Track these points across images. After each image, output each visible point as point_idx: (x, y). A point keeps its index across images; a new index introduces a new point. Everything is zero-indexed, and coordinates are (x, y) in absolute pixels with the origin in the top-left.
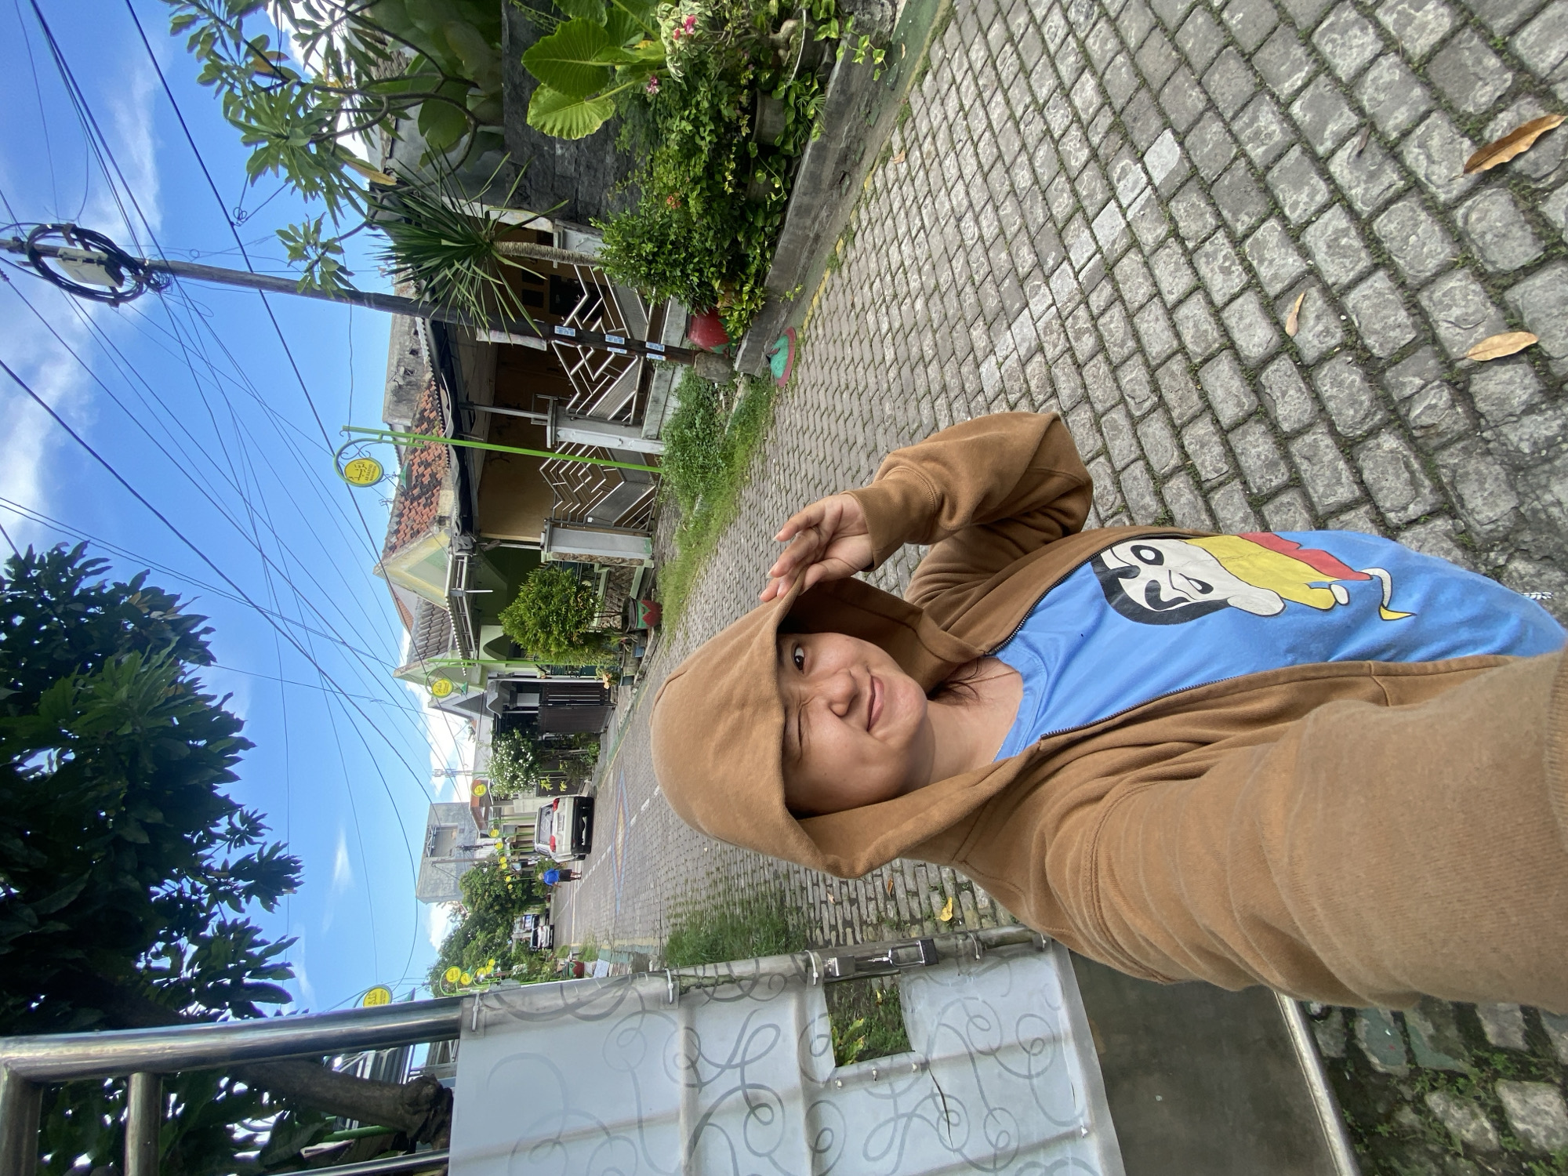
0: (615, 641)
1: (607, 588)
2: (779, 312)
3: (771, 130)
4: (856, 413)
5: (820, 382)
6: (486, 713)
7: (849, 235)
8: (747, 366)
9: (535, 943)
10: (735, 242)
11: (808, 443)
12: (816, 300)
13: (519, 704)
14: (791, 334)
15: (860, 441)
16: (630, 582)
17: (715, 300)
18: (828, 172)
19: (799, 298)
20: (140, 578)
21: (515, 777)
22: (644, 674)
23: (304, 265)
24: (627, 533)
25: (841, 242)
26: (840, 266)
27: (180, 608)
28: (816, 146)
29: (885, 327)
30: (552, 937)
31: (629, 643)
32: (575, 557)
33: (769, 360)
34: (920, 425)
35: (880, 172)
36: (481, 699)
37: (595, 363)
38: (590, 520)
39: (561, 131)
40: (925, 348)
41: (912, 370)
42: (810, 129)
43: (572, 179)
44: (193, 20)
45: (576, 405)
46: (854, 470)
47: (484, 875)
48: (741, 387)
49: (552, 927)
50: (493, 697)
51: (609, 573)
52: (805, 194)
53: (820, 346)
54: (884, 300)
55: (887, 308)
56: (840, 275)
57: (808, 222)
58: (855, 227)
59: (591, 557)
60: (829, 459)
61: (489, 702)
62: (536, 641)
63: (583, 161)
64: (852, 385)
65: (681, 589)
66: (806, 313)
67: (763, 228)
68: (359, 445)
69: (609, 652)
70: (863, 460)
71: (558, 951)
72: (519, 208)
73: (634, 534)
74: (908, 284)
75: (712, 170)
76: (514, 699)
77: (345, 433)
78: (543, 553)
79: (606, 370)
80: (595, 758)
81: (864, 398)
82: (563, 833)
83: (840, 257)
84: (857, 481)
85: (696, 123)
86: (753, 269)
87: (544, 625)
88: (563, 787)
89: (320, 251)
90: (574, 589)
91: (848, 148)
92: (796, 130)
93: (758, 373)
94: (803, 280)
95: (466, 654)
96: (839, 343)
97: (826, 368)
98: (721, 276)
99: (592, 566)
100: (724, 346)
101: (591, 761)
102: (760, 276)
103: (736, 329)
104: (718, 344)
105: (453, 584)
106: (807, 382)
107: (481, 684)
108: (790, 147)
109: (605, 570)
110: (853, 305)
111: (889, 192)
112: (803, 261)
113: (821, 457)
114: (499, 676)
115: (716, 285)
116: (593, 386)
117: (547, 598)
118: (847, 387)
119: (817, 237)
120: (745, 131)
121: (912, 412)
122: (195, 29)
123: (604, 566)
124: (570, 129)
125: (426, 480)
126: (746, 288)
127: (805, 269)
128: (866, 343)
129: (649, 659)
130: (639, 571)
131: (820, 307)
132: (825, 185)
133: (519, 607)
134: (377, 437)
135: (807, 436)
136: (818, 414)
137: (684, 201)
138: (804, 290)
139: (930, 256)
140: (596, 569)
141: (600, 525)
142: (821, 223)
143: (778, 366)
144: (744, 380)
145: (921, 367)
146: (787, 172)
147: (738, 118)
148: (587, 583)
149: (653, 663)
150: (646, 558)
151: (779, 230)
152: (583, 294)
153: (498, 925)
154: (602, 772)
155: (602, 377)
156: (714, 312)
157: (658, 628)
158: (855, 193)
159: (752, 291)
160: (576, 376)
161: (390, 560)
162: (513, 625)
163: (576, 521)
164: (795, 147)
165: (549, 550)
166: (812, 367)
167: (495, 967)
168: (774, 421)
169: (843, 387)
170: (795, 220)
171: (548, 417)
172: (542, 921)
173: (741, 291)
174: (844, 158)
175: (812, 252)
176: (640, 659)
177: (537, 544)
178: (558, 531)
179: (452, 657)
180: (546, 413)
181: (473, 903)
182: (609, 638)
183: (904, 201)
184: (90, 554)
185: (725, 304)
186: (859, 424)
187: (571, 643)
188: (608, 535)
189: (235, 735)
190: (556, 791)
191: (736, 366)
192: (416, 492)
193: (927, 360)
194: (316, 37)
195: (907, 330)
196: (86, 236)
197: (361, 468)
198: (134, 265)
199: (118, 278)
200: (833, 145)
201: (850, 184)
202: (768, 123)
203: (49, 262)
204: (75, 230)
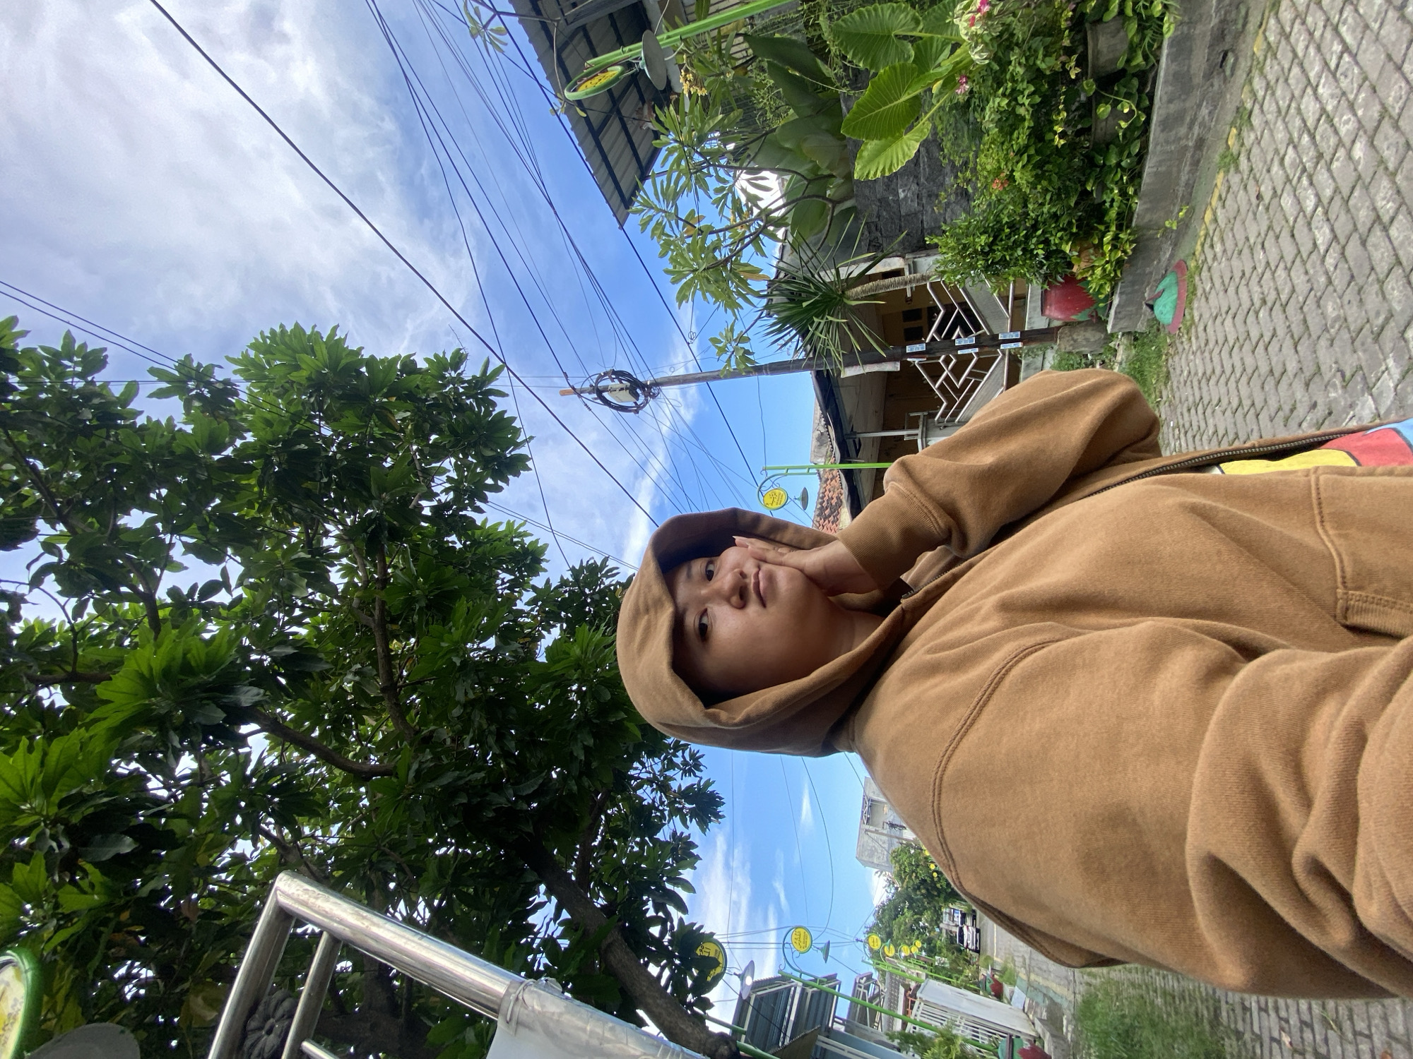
2: (1159, 249)
3: (1111, 56)
4: (1281, 332)
5: (1224, 309)
7: (1243, 117)
8: (1124, 324)
9: (962, 941)
10: (1085, 194)
11: (1214, 391)
12: (1208, 216)
14: (1181, 267)
15: (1292, 366)
17: (1070, 265)
18: (1199, 61)
19: (1185, 225)
25: (1234, 131)
26: (1235, 160)
28: (1175, 42)
29: (1310, 204)
30: (979, 941)
33: (1151, 307)
34: (1390, 316)
35: (1272, 21)
37: (958, 371)
39: (883, 170)
40: (1380, 204)
41: (1364, 243)
42: (1161, 27)
43: (916, 213)
44: (651, 218)
45: (944, 415)
46: (1287, 408)
47: (911, 856)
48: (1121, 351)
49: (978, 931)
52: (1170, 101)
53: (1220, 267)
54: (1304, 170)
55: (1310, 178)
56: (1237, 170)
57: (1183, 130)
58: (1249, 105)
60: (1246, 403)
64: (1271, 298)
66: (1196, 236)
67: (1118, 165)
68: (774, 480)
70: (1299, 393)
71: (982, 958)
74: (1336, 132)
75: (1038, 135)
79: (971, 374)
81: (1291, 309)
83: (1234, 150)
84: (1293, 424)
86: (1113, 214)
89: (734, 344)
91: (1223, 21)
92: (1143, 39)
93: (1141, 327)
94: (1188, 198)
96: (1246, 251)
97: (1231, 290)
98: (1075, 238)
100: (1087, 311)
102: (1124, 219)
103: (1101, 286)
104: (1082, 309)
106: (1206, 316)
108: (1139, 60)
110: (1259, 197)
111: (1288, 37)
112: (1184, 177)
113: (1235, 403)
115: (1067, 248)
116: (959, 392)
118: (1264, 302)
119: (1200, 143)
120: (1074, 73)
121: (1372, 300)
122: (653, 224)
125: (834, 502)
126: (1108, 238)
127: (1190, 186)
128: (1285, 235)
131: (1215, 220)
132: (1198, 80)
134: (784, 472)
135: (1212, 382)
136: (1226, 349)
137: (1011, 178)
138: (1191, 212)
139: (1366, 79)
142: (1202, 125)
143: (1165, 310)
144: (1125, 340)
145: (1377, 231)
147: (1064, 64)
151: (1141, 157)
152: (939, 312)
153: (925, 909)
155: (967, 382)
156: (1070, 280)
158: (1244, 64)
159: (1116, 238)
160: (942, 388)
164: (1146, 58)
166: (1212, 297)
167: (920, 950)
168: (1168, 377)
169: (1257, 303)
170: (1162, 137)
171: (919, 431)
172: (969, 921)
173: (1101, 244)
174: (1220, 35)
175: (1196, 163)
180: (917, 427)
181: (902, 880)
183: (1311, 34)
184: (610, 564)
185: (1083, 265)
186: (1288, 343)
191: (1109, 328)
193: (1386, 219)
194: (725, 196)
195: (1346, 192)
196: (620, 375)
197: (773, 497)
198: (643, 386)
199: (636, 396)
200: (1199, 29)
201: (1236, 59)
202: (1105, 50)
203: (606, 394)
204: (614, 372)
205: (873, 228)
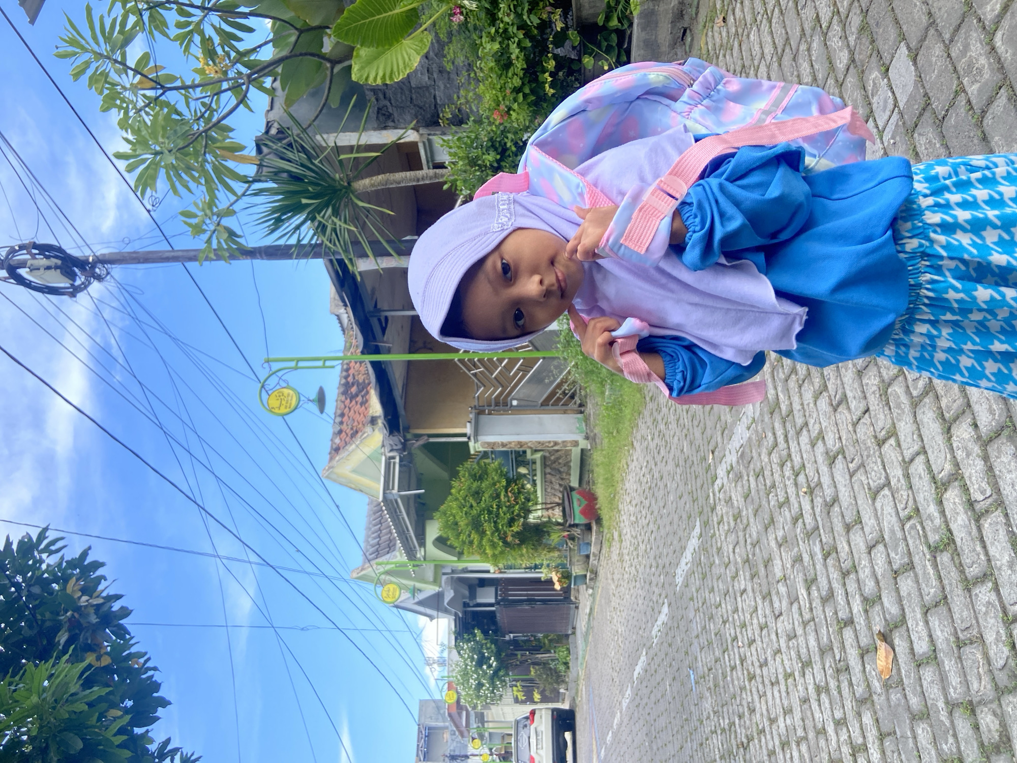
0: (555, 537)
1: (544, 474)
3: (591, 11)
6: (446, 611)
13: (480, 600)
16: (567, 464)
18: (664, 33)
20: (85, 554)
21: (480, 685)
22: (595, 573)
23: (205, 237)
24: (555, 412)
27: (103, 591)
28: (643, 15)
31: (572, 538)
32: (503, 445)
36: (439, 596)
38: (515, 403)
39: (384, 77)
43: (427, 88)
44: (87, 64)
50: (449, 595)
51: (544, 458)
59: (520, 444)
61: (446, 600)
62: (471, 543)
63: (435, 68)
65: (610, 482)
68: (280, 374)
69: (551, 549)
72: (385, 128)
73: (565, 412)
76: (473, 595)
77: (266, 365)
78: (471, 444)
80: (566, 664)
82: (541, 752)
85: (506, 36)
87: (476, 525)
88: (537, 697)
89: (215, 220)
90: (504, 483)
95: (411, 554)
99: (525, 452)
101: (562, 668)
105: (387, 487)
107: (436, 581)
108: (614, 23)
109: (538, 456)
114: (453, 572)
117: (477, 494)
120: (559, 26)
122: (90, 72)
123: (536, 451)
124: (392, 72)
129: (598, 556)
130: (576, 453)
132: (665, 47)
133: (451, 505)
134: (293, 364)
140: (529, 456)
141: (527, 407)
146: (620, 44)
148: (522, 470)
149: (603, 562)
150: (580, 438)
154: (576, 681)
157: (599, 521)
161: (334, 463)
162: (446, 526)
163: (501, 405)
164: (621, 21)
165: (476, 441)
174: (680, 14)
176: (588, 557)
177: (464, 435)
178: (483, 418)
179: (399, 556)
182: (549, 534)
184: (51, 535)
187: (506, 543)
188: (535, 417)
189: (155, 695)
190: (530, 699)
192: (354, 390)
196: (45, 249)
197: (281, 397)
198: (82, 264)
199: (72, 276)
200: (662, 8)
201: (692, 40)
202: (587, 5)
203: (23, 272)
204: (35, 246)
205: (381, 96)
